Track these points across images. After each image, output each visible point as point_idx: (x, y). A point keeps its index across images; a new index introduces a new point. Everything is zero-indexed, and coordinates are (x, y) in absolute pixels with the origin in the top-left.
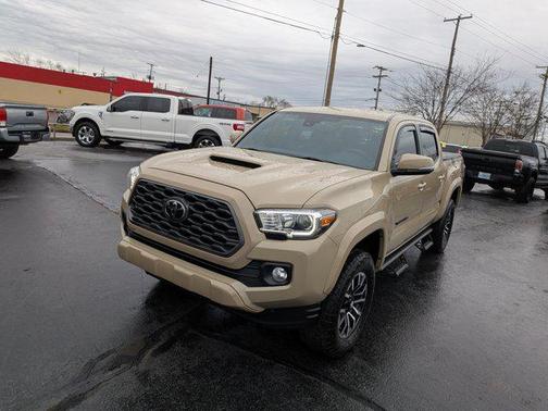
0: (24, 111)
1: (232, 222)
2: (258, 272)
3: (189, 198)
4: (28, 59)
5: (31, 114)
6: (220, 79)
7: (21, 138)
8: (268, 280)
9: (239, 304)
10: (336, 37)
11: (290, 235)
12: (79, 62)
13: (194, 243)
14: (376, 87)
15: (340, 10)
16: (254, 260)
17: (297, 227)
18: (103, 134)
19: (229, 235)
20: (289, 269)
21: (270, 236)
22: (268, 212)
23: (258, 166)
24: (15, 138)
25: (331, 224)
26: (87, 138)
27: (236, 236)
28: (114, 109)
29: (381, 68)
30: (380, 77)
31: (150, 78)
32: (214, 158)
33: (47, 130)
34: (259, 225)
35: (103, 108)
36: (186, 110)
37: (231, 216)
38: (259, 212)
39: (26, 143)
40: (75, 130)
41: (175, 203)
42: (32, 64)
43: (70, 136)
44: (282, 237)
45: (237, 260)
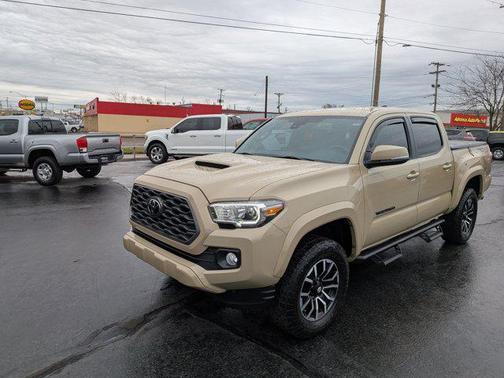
0: (101, 139)
1: (190, 215)
2: (213, 257)
3: (164, 197)
4: (125, 97)
5: (106, 141)
6: (279, 95)
7: (100, 160)
8: (222, 264)
9: (198, 285)
10: (380, 41)
11: (239, 224)
12: (165, 94)
13: (167, 234)
14: (434, 83)
15: (382, 15)
16: (210, 247)
17: (247, 217)
18: (169, 152)
19: (188, 225)
20: (238, 254)
21: (223, 226)
22: (223, 205)
23: (227, 166)
24: (95, 161)
25: (278, 213)
26: (157, 156)
27: (193, 226)
28: (177, 131)
29: (438, 64)
30: (437, 73)
31: (220, 101)
32: (199, 163)
33: (120, 152)
34: (214, 216)
35: (169, 131)
36: (235, 126)
37: (189, 210)
38: (213, 205)
39: (105, 164)
40: (148, 151)
41: (154, 201)
42: (129, 101)
43: (145, 156)
44: (231, 226)
45: (196, 247)
